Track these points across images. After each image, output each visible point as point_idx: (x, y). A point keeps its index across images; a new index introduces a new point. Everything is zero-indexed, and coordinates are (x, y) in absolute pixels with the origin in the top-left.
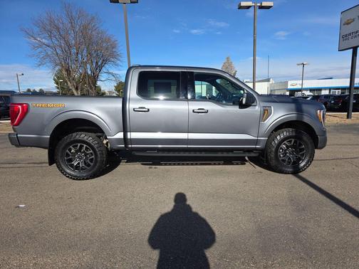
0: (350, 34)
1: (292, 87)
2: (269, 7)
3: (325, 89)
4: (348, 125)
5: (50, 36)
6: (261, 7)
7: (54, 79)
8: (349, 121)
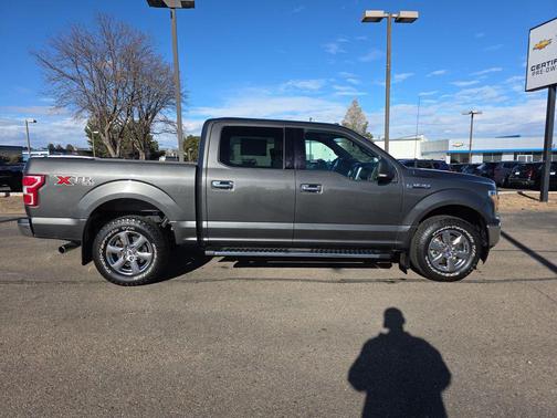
0: (544, 65)
1: (455, 149)
2: (412, 20)
3: (508, 152)
4: (540, 214)
5: (75, 63)
6: (400, 20)
7: (86, 130)
8: (543, 206)
